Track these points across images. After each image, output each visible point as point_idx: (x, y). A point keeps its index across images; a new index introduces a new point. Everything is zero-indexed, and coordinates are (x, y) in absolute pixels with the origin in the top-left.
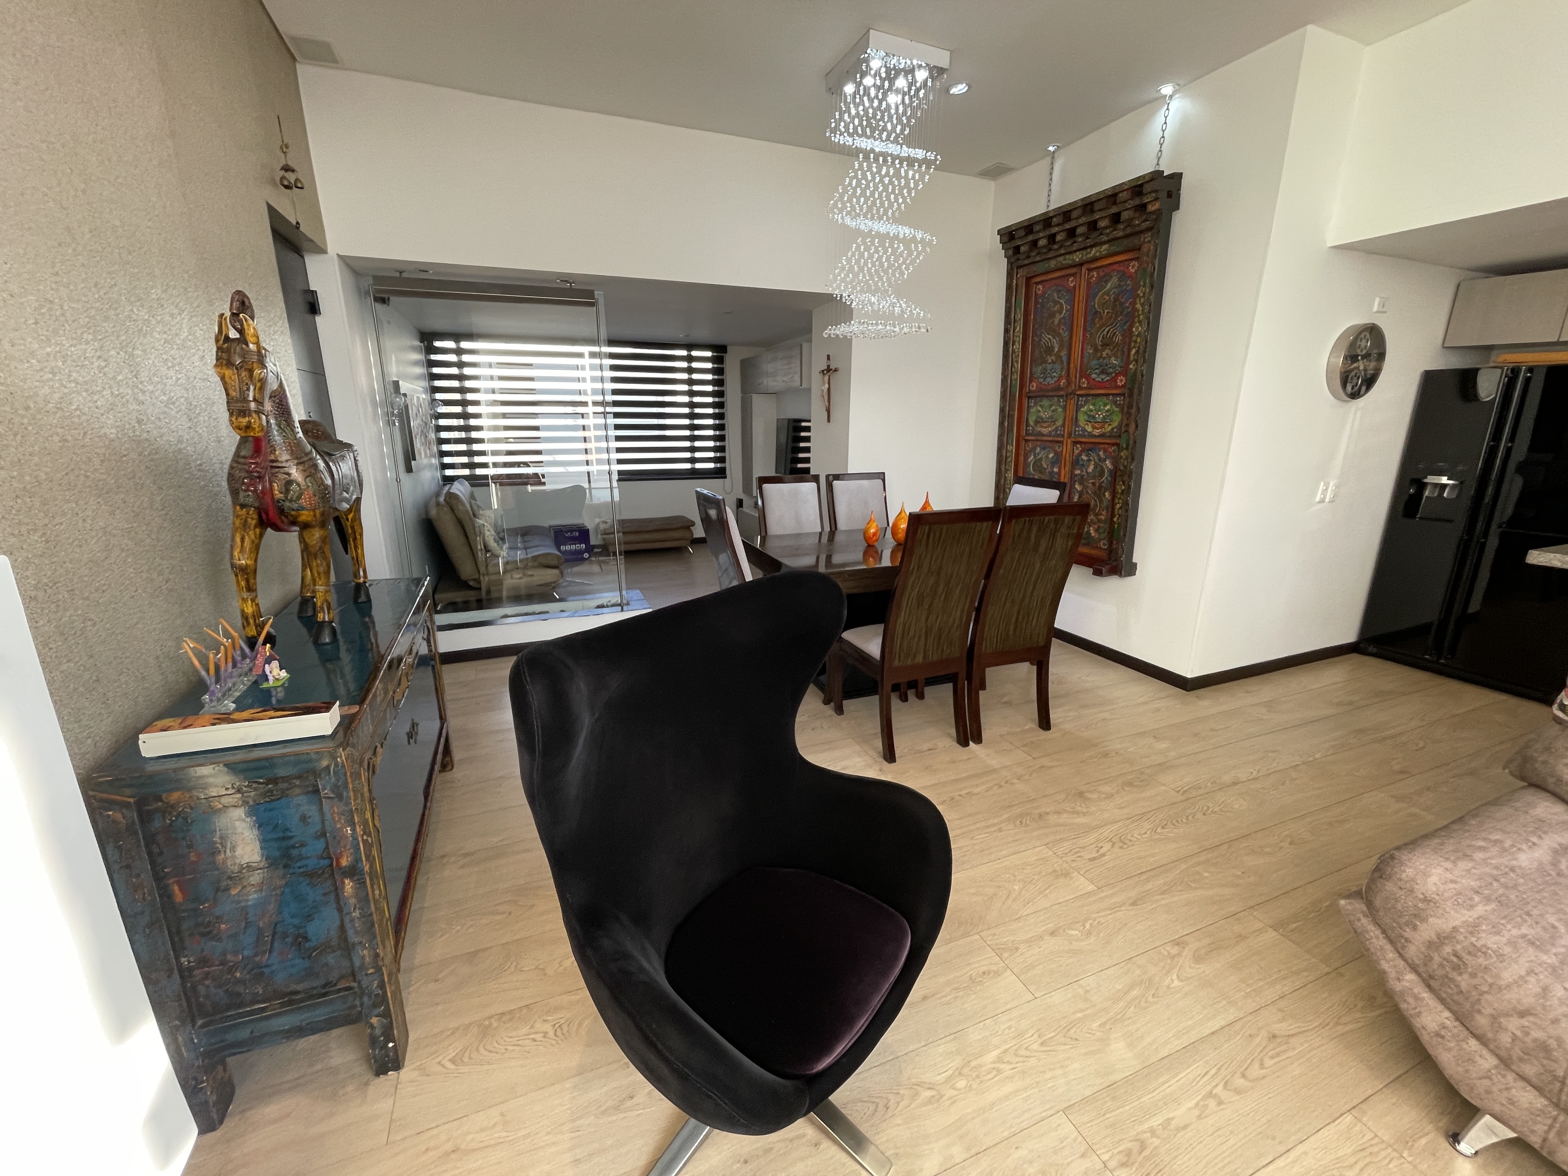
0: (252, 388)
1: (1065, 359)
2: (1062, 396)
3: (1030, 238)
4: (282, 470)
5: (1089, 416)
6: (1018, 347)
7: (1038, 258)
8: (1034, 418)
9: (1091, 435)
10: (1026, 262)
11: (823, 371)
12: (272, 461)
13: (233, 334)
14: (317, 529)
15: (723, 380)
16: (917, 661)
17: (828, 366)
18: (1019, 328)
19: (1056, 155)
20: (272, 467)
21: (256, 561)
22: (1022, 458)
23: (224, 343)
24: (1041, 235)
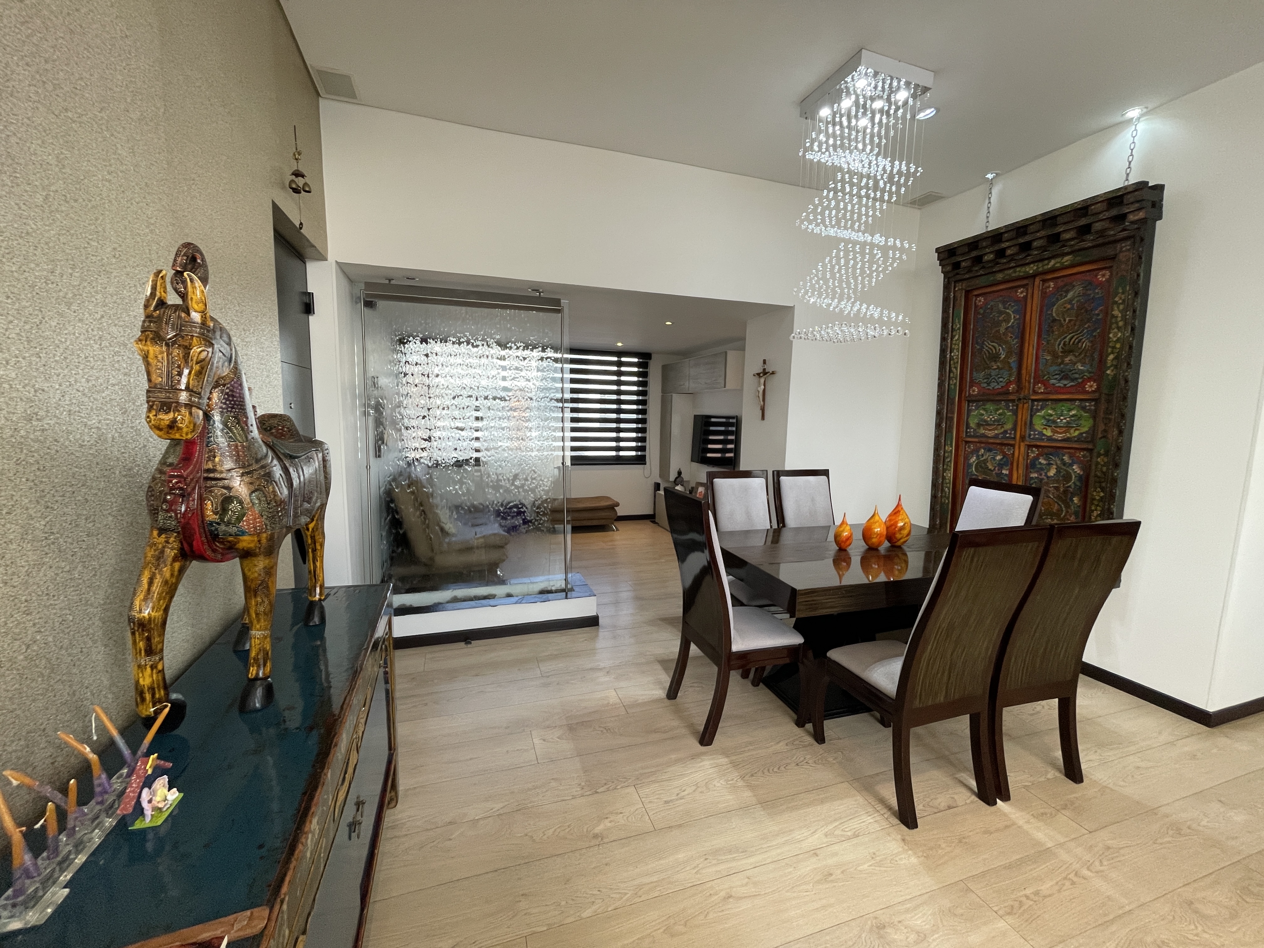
0: (186, 372)
1: (1014, 366)
2: (1013, 401)
3: (974, 254)
4: (221, 483)
5: (1048, 421)
6: (957, 354)
7: (981, 272)
8: (976, 421)
9: (1050, 439)
10: (967, 276)
11: (758, 374)
12: (209, 471)
13: (173, 299)
14: (261, 558)
15: (647, 382)
16: (937, 701)
17: (764, 369)
18: (958, 337)
19: (994, 181)
20: (207, 479)
21: (166, 610)
22: (961, 459)
23: (155, 310)
24: (987, 250)
